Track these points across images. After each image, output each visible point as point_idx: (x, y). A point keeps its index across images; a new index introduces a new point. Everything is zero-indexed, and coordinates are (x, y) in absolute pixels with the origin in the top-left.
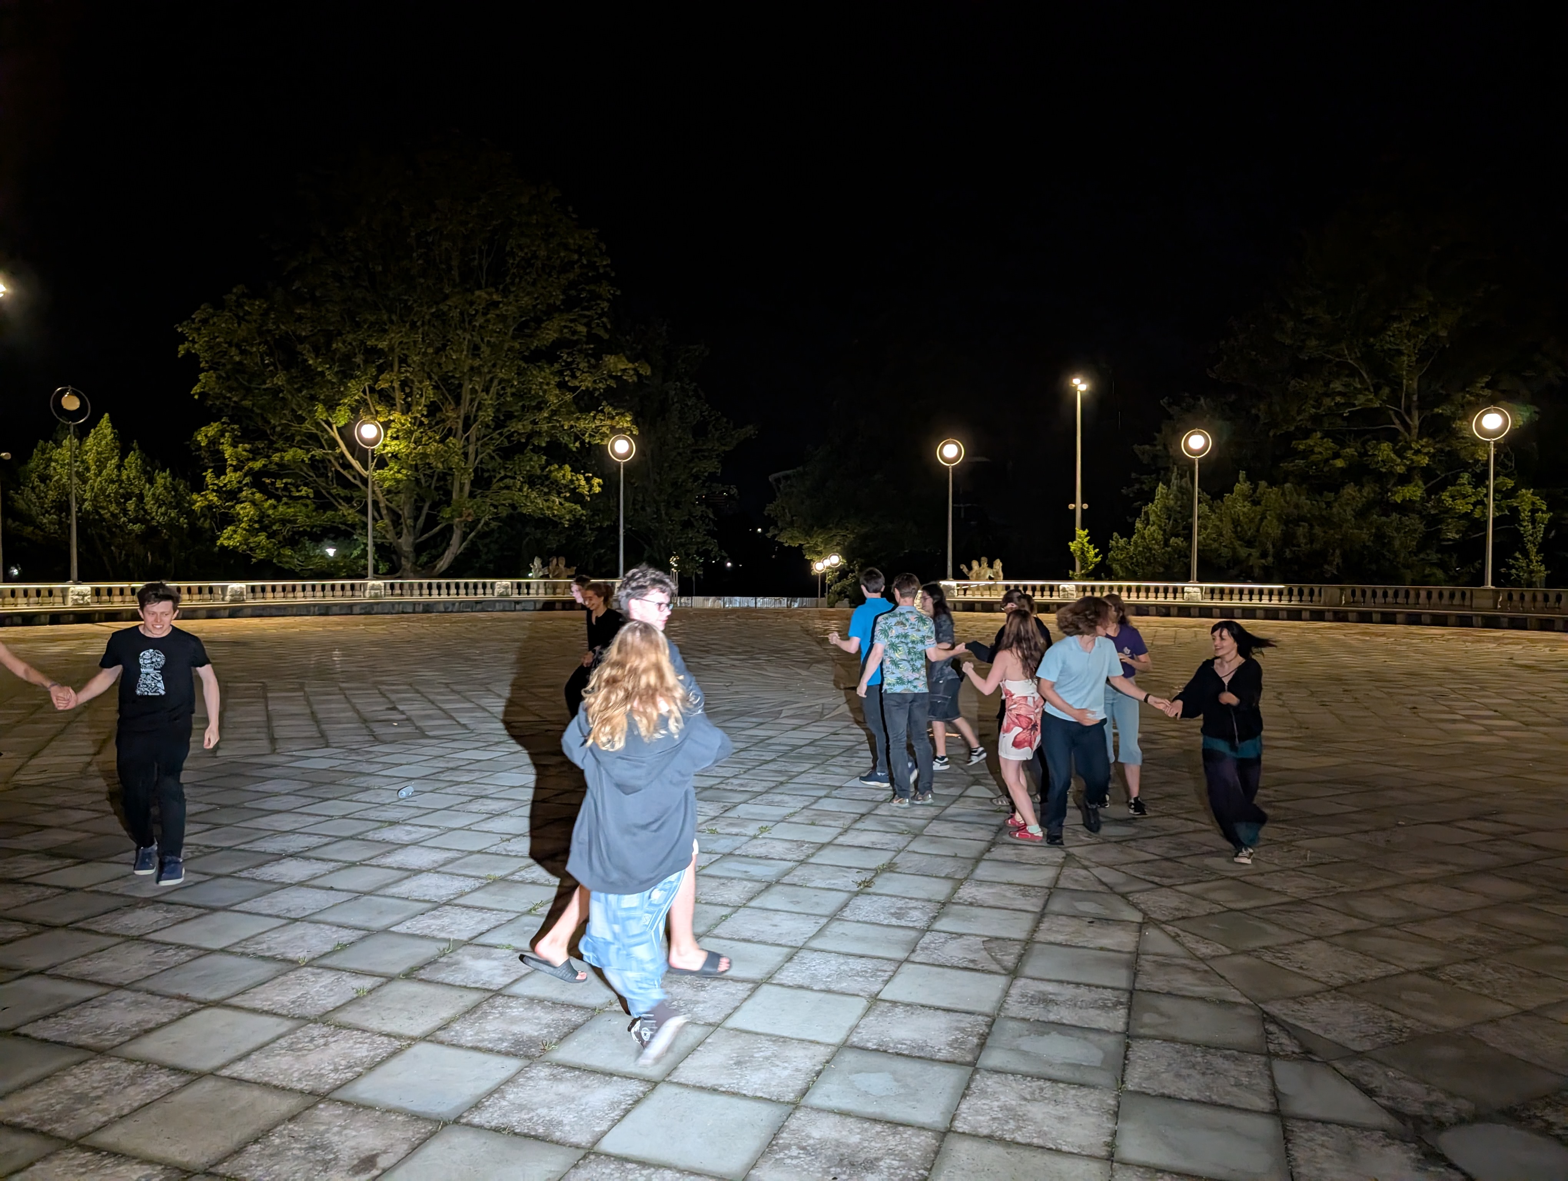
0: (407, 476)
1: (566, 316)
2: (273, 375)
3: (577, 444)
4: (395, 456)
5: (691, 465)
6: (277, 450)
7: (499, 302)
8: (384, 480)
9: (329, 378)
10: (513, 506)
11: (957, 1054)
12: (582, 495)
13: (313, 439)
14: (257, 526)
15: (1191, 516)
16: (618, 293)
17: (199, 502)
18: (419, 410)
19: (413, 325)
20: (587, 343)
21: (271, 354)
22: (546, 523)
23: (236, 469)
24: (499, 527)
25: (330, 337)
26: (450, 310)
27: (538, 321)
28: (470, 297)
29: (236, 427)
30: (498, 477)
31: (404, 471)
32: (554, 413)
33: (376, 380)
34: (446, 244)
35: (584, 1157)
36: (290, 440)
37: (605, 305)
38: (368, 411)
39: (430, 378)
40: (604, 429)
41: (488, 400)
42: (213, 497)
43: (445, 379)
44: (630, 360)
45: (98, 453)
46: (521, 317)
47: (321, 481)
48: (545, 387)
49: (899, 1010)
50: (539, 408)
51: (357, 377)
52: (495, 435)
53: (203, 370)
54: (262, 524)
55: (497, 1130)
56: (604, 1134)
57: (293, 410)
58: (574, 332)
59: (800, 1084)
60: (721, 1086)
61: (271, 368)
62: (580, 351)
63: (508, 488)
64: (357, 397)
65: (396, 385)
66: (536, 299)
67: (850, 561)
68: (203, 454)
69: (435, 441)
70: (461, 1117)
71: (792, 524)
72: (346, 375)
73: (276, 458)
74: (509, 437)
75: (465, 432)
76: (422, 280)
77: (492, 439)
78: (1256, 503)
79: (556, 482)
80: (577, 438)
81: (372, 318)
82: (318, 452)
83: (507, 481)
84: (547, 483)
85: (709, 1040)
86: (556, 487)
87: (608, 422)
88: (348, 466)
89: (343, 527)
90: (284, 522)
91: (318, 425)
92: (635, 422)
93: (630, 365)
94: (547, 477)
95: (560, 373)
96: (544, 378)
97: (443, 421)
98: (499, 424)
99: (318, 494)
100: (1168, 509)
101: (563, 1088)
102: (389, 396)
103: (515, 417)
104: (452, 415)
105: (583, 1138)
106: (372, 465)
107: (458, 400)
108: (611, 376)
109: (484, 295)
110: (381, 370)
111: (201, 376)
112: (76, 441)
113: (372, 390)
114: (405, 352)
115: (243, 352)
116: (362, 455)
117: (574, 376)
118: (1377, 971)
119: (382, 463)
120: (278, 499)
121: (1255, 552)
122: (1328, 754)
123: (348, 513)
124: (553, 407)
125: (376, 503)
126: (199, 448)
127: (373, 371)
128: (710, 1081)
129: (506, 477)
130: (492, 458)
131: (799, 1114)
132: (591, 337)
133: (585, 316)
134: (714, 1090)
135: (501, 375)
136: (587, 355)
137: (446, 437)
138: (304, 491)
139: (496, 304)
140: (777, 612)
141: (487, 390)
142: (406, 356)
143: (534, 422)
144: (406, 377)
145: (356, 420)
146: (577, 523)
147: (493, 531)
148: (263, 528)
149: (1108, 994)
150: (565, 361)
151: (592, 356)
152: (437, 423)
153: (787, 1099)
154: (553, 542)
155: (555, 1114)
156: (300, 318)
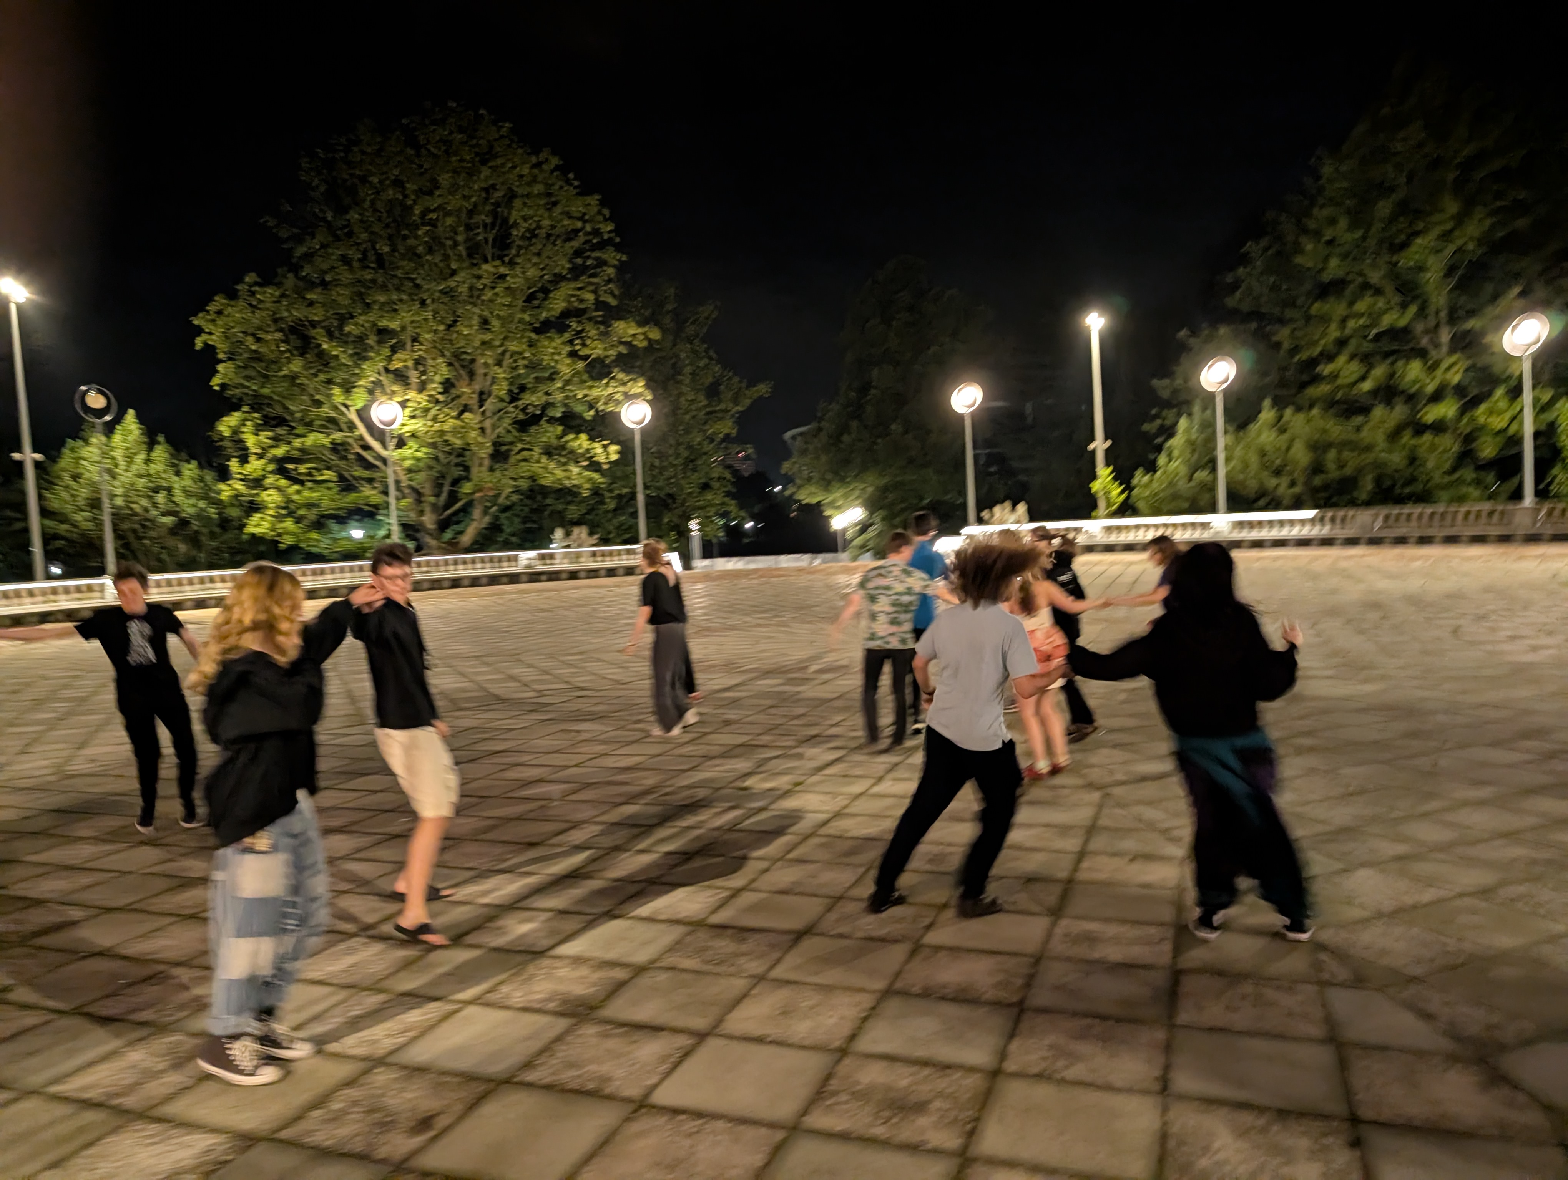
0: (426, 453)
1: (573, 285)
2: (289, 361)
3: (592, 413)
4: (414, 435)
5: (705, 428)
6: (298, 436)
7: (506, 275)
8: (404, 459)
9: (343, 361)
10: (533, 478)
11: (1002, 995)
12: (598, 464)
13: (332, 423)
14: (283, 512)
15: (1214, 449)
16: (624, 258)
17: (225, 491)
18: (435, 387)
19: (423, 303)
20: (596, 310)
21: (286, 341)
22: (567, 493)
23: (261, 456)
24: (521, 500)
25: (343, 319)
26: (458, 286)
27: (545, 291)
28: (476, 272)
29: (256, 415)
30: (516, 449)
31: (424, 450)
32: (567, 382)
33: (390, 359)
34: (449, 221)
35: (635, 1111)
36: (309, 424)
37: (611, 271)
38: (384, 393)
39: (443, 356)
40: (617, 396)
41: (501, 373)
42: (239, 486)
43: (457, 356)
44: (640, 324)
45: (127, 449)
46: (529, 288)
47: (342, 464)
48: (556, 357)
49: (942, 954)
50: (551, 378)
51: (372, 358)
52: (511, 409)
53: (221, 361)
54: (289, 509)
55: (549, 1088)
56: (655, 1087)
57: (312, 396)
58: (582, 301)
59: (846, 1031)
60: (769, 1036)
61: (287, 355)
62: (590, 319)
63: (525, 460)
64: (372, 379)
65: (410, 363)
66: (543, 269)
67: (871, 513)
68: (227, 444)
69: (452, 418)
70: (514, 1076)
71: (809, 479)
72: (360, 357)
73: (297, 443)
74: (523, 410)
75: (481, 407)
76: (428, 257)
77: (507, 413)
78: (1283, 431)
79: (572, 452)
80: (591, 407)
81: (382, 298)
82: (338, 436)
83: (525, 453)
84: (564, 453)
85: (753, 992)
86: (574, 457)
87: (621, 389)
88: (367, 447)
89: (366, 508)
90: (310, 506)
91: (335, 408)
92: (647, 386)
93: (640, 330)
94: (563, 447)
95: (571, 342)
96: (555, 348)
97: (458, 397)
98: (514, 398)
99: (342, 478)
100: (1191, 443)
101: (611, 1044)
102: (403, 376)
103: (529, 389)
104: (466, 391)
105: (633, 1091)
106: (392, 444)
107: (472, 374)
108: (621, 343)
109: (492, 269)
110: (394, 350)
111: (220, 367)
112: (104, 439)
113: (387, 370)
114: (417, 330)
115: (258, 340)
116: (380, 435)
117: (584, 345)
118: (1428, 895)
119: (401, 443)
120: (302, 483)
121: (1284, 481)
122: (1366, 681)
123: (369, 493)
124: (566, 377)
125: (397, 482)
126: (223, 439)
127: (386, 352)
128: (757, 1030)
129: (523, 450)
130: (509, 431)
131: (847, 1061)
132: (600, 305)
133: (591, 284)
134: (760, 1040)
135: (513, 348)
136: (597, 322)
137: (462, 413)
138: (328, 475)
139: (502, 277)
140: (800, 570)
141: (499, 363)
142: (418, 334)
143: (547, 394)
144: (419, 356)
145: (373, 401)
146: (596, 492)
147: (514, 504)
148: (290, 514)
149: (1153, 930)
150: (574, 330)
151: (602, 323)
152: (453, 400)
153: (832, 1047)
154: (573, 512)
155: (605, 1069)
156: (311, 304)
